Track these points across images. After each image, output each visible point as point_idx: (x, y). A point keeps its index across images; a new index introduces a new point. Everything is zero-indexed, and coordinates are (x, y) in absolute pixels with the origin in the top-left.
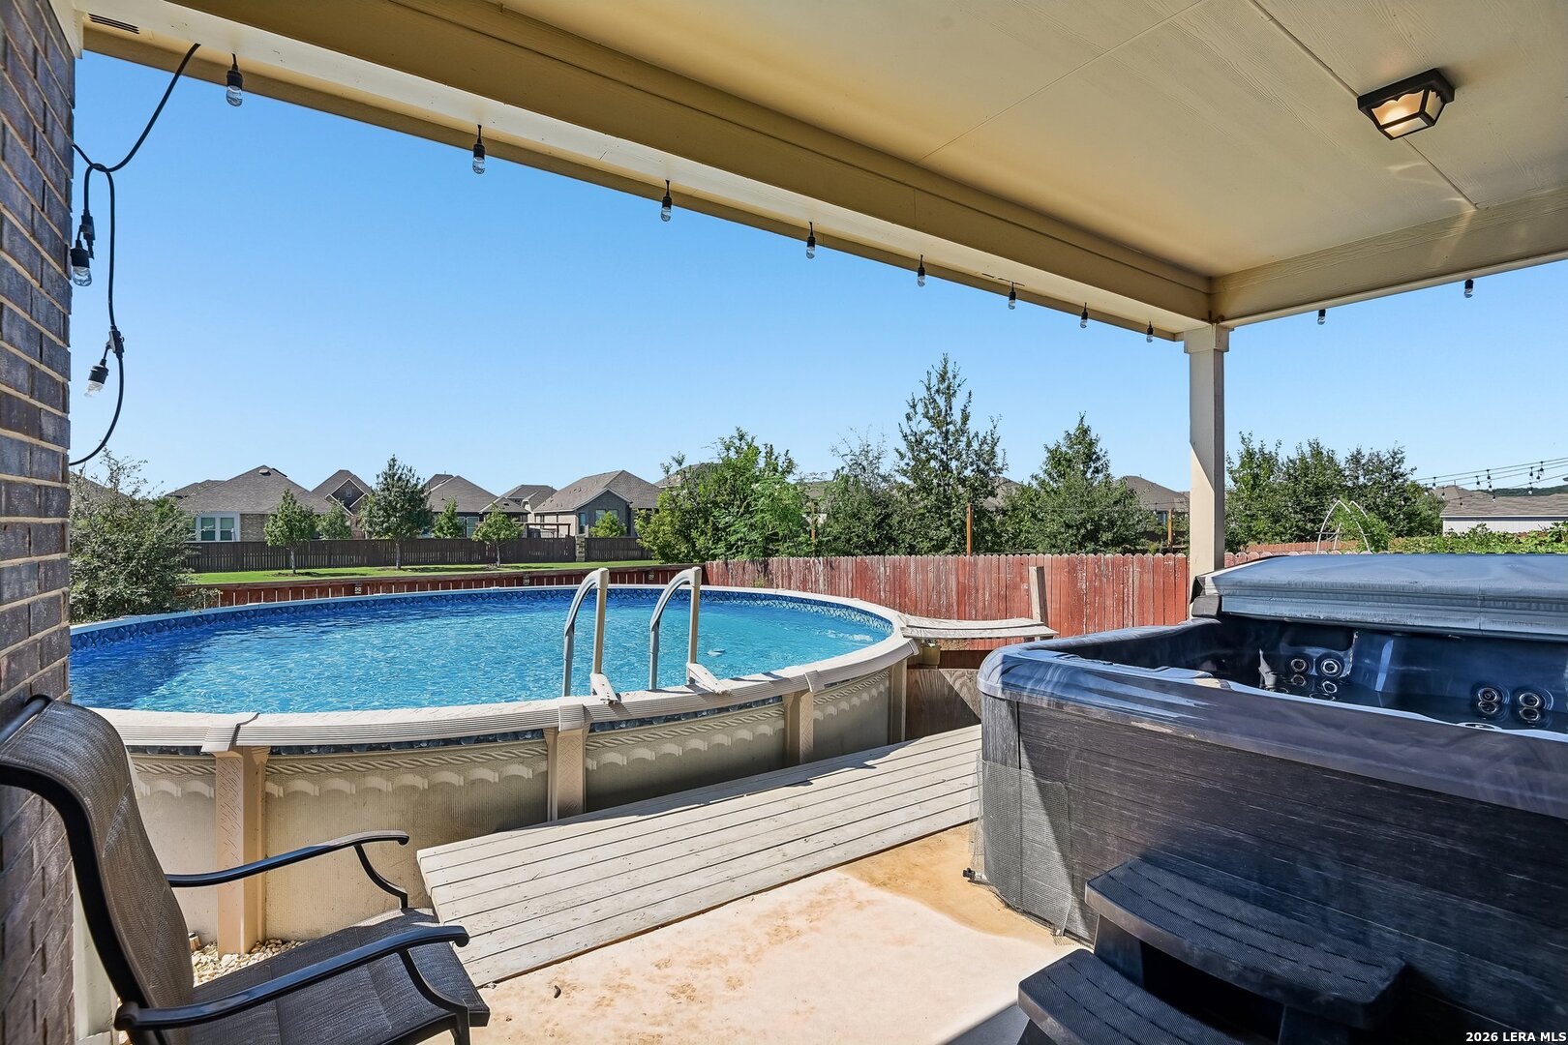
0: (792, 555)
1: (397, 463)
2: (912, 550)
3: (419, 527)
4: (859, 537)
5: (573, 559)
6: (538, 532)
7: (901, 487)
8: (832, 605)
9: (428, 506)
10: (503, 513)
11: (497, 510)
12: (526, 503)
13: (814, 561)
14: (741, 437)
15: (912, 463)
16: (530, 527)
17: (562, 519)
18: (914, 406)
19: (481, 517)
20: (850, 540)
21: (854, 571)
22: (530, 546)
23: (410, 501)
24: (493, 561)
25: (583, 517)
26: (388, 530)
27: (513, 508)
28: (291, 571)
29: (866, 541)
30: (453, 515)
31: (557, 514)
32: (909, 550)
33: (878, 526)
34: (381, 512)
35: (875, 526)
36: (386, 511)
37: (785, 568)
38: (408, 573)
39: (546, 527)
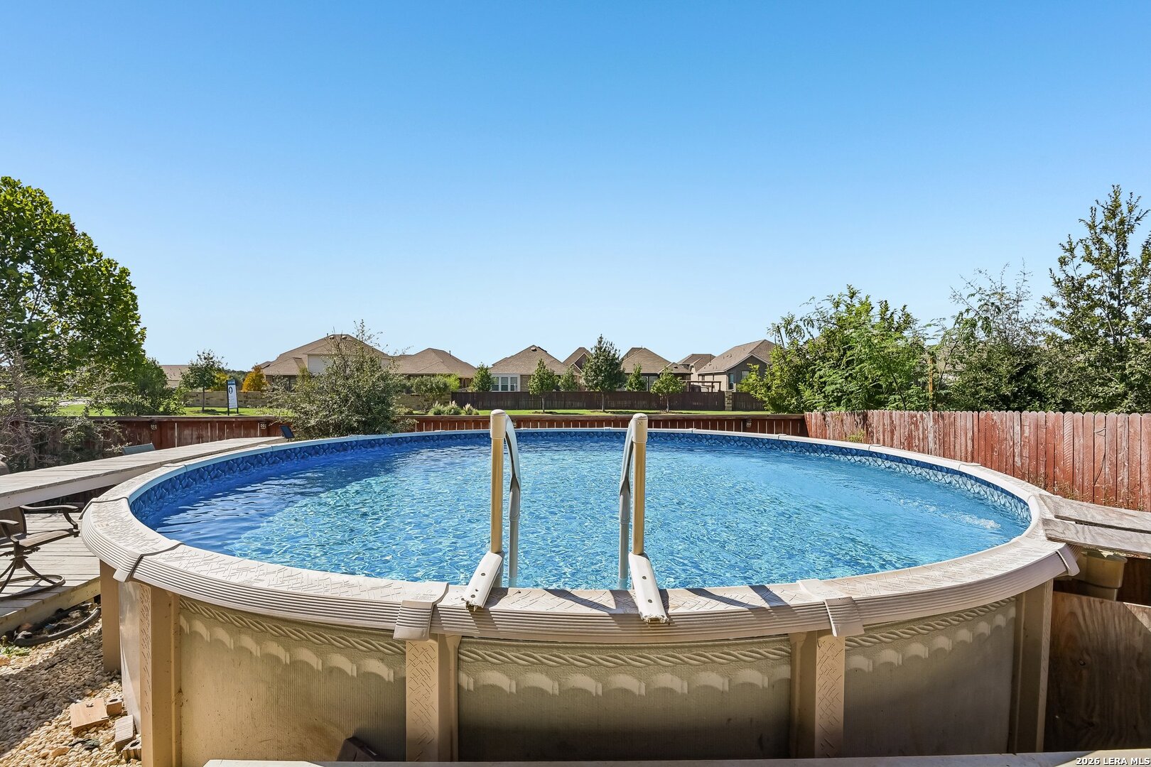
0: (898, 408)
1: (603, 340)
2: (1066, 406)
3: (616, 383)
4: (988, 390)
5: (723, 409)
6: (699, 387)
7: (1052, 338)
8: (940, 469)
9: (622, 369)
10: (671, 374)
11: (668, 371)
12: (692, 367)
13: (921, 416)
14: (853, 295)
15: (1068, 312)
16: (692, 383)
17: (717, 378)
18: (1071, 250)
19: (658, 376)
20: (977, 392)
21: (976, 429)
22: (692, 397)
23: (610, 365)
24: (664, 408)
25: (732, 377)
26: (597, 385)
27: (682, 370)
28: (542, 411)
29: (999, 396)
30: (639, 375)
31: (713, 374)
32: (1061, 407)
33: (1016, 378)
34: (593, 373)
35: (1012, 378)
36: (595, 372)
37: (887, 421)
38: (608, 414)
39: (706, 384)
